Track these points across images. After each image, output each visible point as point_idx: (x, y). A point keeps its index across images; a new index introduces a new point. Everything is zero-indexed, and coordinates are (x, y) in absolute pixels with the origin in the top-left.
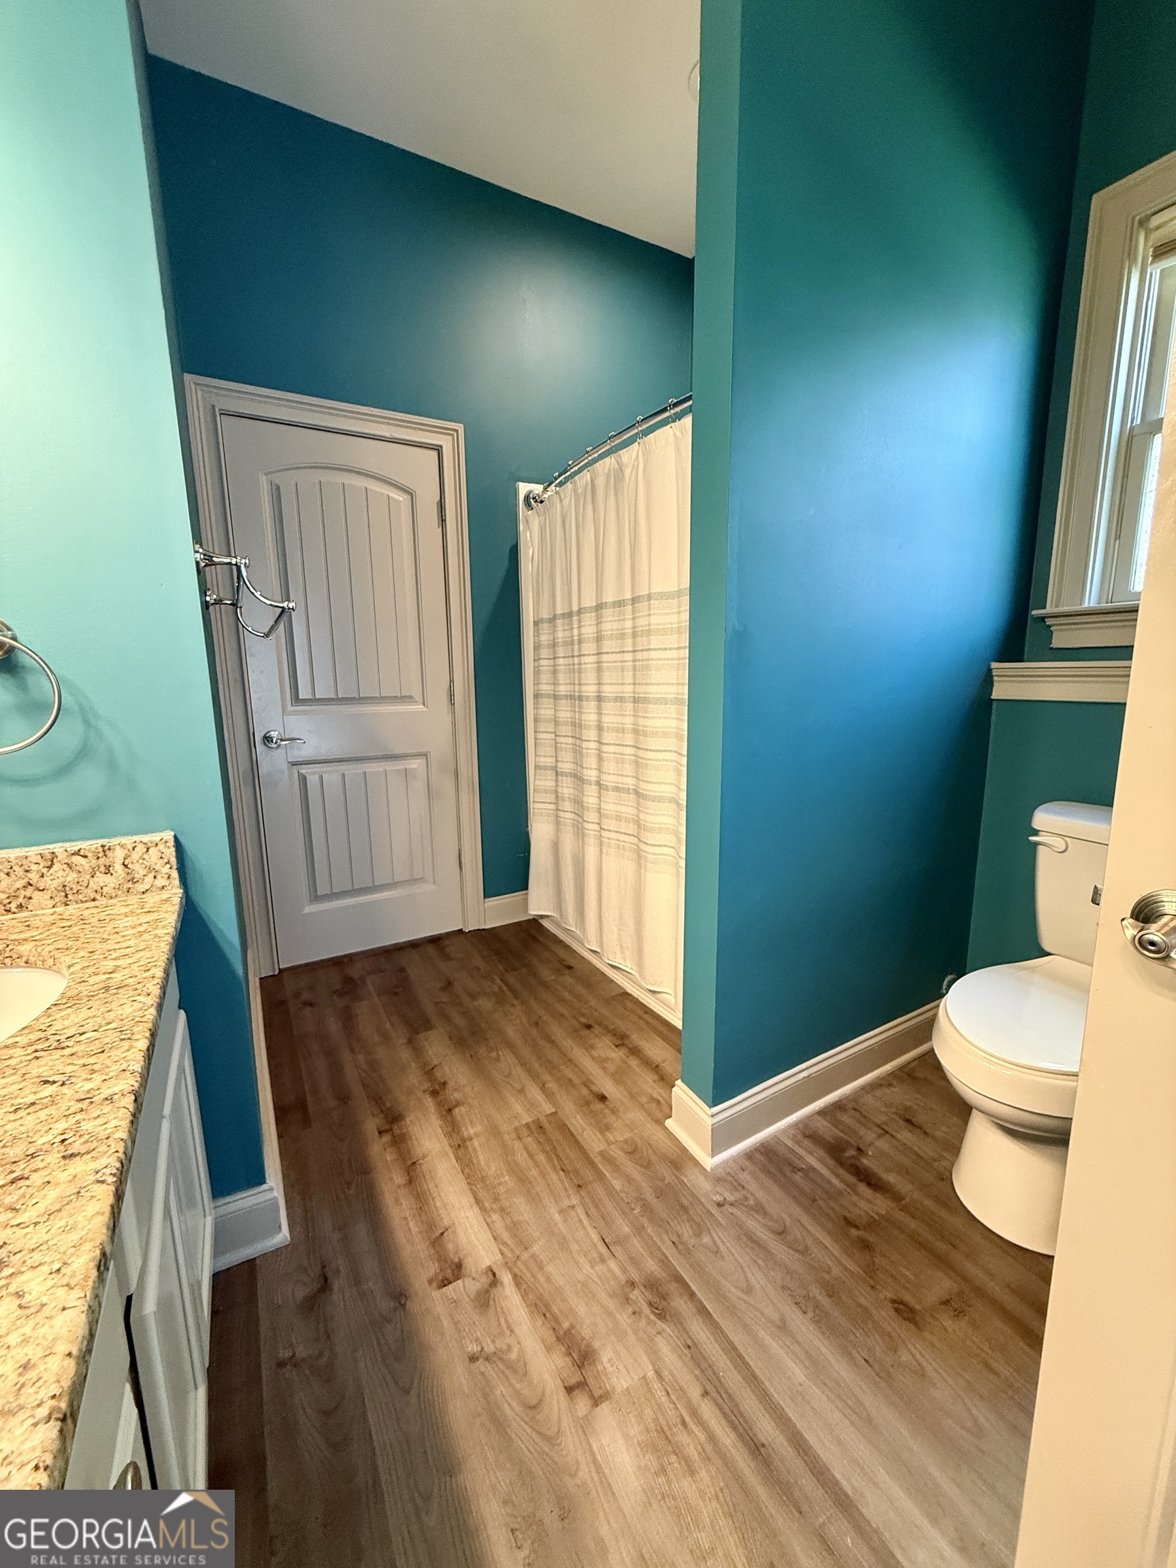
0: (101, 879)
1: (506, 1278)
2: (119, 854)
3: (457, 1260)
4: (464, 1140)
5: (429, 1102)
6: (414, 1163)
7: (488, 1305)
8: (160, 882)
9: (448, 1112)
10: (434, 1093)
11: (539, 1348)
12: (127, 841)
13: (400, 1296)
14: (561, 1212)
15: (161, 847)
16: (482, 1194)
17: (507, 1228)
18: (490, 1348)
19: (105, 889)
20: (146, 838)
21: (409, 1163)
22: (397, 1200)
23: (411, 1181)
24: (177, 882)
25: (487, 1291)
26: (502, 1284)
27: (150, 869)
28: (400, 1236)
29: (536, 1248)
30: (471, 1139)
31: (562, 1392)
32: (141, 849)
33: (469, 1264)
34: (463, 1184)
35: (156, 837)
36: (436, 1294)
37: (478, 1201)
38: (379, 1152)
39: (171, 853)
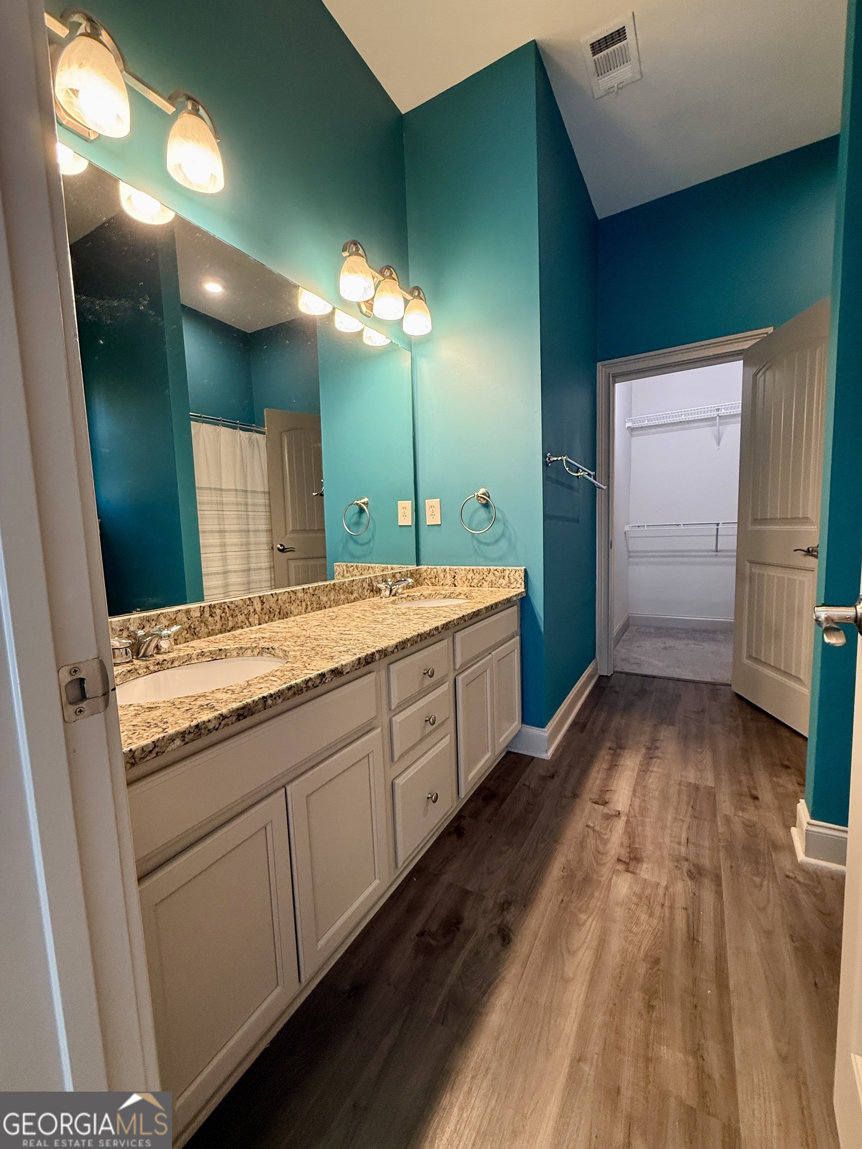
0: (502, 581)
1: (624, 818)
2: (507, 572)
3: (607, 800)
4: (648, 770)
5: (643, 751)
6: (616, 765)
7: (608, 819)
8: (518, 585)
9: (649, 758)
10: (649, 749)
11: (618, 842)
12: (510, 568)
13: (575, 795)
14: (675, 819)
15: (520, 572)
16: (639, 789)
17: (640, 806)
18: (597, 828)
19: (502, 585)
20: (516, 568)
21: (614, 764)
22: (598, 772)
23: (609, 769)
24: (523, 587)
25: (611, 816)
26: (620, 819)
27: (516, 580)
28: (590, 782)
29: (647, 820)
30: (652, 771)
31: (615, 858)
32: (514, 571)
33: (611, 805)
34: (633, 782)
35: (519, 568)
36: (589, 803)
37: (634, 791)
38: (604, 755)
39: (522, 574)
